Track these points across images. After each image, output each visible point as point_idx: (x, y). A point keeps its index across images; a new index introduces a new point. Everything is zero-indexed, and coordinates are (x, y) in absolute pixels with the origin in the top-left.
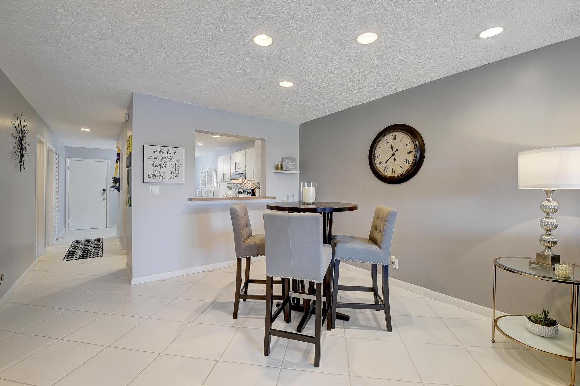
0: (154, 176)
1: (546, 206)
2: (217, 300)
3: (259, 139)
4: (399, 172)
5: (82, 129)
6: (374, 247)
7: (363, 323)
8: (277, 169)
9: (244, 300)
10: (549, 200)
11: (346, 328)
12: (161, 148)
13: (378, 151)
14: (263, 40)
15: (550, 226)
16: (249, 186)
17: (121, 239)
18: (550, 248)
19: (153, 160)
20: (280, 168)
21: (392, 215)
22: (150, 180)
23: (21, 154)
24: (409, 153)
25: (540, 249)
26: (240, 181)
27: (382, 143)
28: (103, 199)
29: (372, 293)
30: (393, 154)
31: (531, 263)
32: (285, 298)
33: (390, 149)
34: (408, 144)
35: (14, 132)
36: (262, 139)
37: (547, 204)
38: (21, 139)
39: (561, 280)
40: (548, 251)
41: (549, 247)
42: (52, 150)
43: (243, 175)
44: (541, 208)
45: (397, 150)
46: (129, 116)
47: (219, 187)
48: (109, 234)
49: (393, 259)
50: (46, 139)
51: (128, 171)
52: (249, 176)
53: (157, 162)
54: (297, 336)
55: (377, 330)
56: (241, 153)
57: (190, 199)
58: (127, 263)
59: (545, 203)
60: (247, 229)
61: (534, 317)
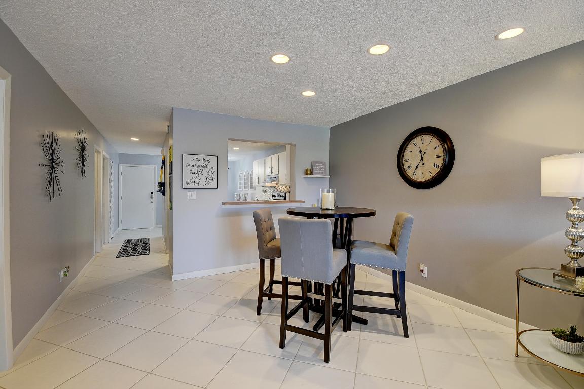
0: (191, 182)
1: (571, 214)
2: (245, 298)
3: (289, 144)
4: (428, 177)
5: (132, 139)
6: (390, 254)
7: (380, 328)
8: (306, 173)
9: (269, 299)
10: (575, 209)
11: (363, 331)
12: (198, 156)
13: (407, 155)
14: (280, 59)
15: (575, 236)
16: (283, 189)
17: (165, 239)
18: (576, 259)
19: (191, 168)
20: (309, 172)
21: (409, 221)
22: (189, 186)
23: (83, 164)
24: (438, 156)
25: (566, 260)
26: (274, 184)
27: (410, 147)
28: (151, 202)
29: (393, 299)
30: (422, 158)
31: (554, 275)
32: (304, 299)
33: (418, 153)
34: (437, 147)
35: (76, 145)
36: (291, 144)
37: (572, 213)
38: (83, 150)
39: (582, 293)
40: (574, 263)
41: (574, 258)
42: (107, 158)
43: (275, 179)
44: (567, 217)
45: (425, 153)
46: (170, 126)
47: (255, 190)
48: (155, 235)
49: (422, 266)
50: (102, 149)
51: (170, 177)
52: (282, 179)
53: (194, 169)
54: (313, 334)
55: (394, 335)
56: (274, 158)
57: (223, 204)
58: (169, 261)
59: (571, 212)
60: (270, 232)
61: (559, 332)
